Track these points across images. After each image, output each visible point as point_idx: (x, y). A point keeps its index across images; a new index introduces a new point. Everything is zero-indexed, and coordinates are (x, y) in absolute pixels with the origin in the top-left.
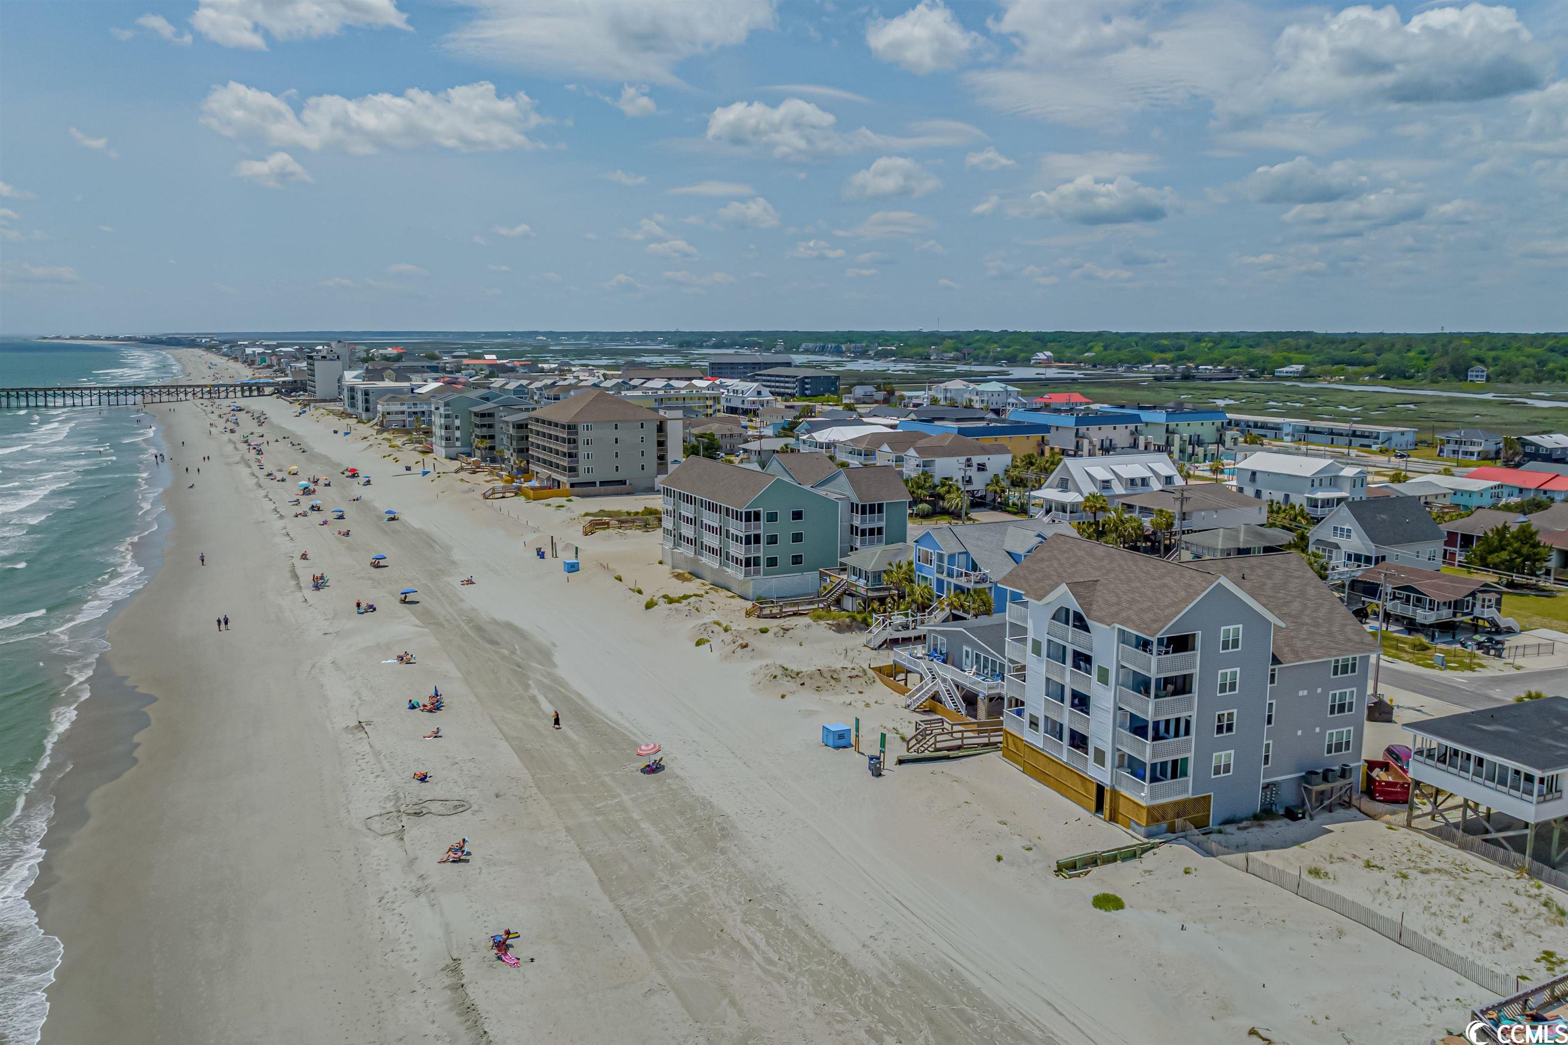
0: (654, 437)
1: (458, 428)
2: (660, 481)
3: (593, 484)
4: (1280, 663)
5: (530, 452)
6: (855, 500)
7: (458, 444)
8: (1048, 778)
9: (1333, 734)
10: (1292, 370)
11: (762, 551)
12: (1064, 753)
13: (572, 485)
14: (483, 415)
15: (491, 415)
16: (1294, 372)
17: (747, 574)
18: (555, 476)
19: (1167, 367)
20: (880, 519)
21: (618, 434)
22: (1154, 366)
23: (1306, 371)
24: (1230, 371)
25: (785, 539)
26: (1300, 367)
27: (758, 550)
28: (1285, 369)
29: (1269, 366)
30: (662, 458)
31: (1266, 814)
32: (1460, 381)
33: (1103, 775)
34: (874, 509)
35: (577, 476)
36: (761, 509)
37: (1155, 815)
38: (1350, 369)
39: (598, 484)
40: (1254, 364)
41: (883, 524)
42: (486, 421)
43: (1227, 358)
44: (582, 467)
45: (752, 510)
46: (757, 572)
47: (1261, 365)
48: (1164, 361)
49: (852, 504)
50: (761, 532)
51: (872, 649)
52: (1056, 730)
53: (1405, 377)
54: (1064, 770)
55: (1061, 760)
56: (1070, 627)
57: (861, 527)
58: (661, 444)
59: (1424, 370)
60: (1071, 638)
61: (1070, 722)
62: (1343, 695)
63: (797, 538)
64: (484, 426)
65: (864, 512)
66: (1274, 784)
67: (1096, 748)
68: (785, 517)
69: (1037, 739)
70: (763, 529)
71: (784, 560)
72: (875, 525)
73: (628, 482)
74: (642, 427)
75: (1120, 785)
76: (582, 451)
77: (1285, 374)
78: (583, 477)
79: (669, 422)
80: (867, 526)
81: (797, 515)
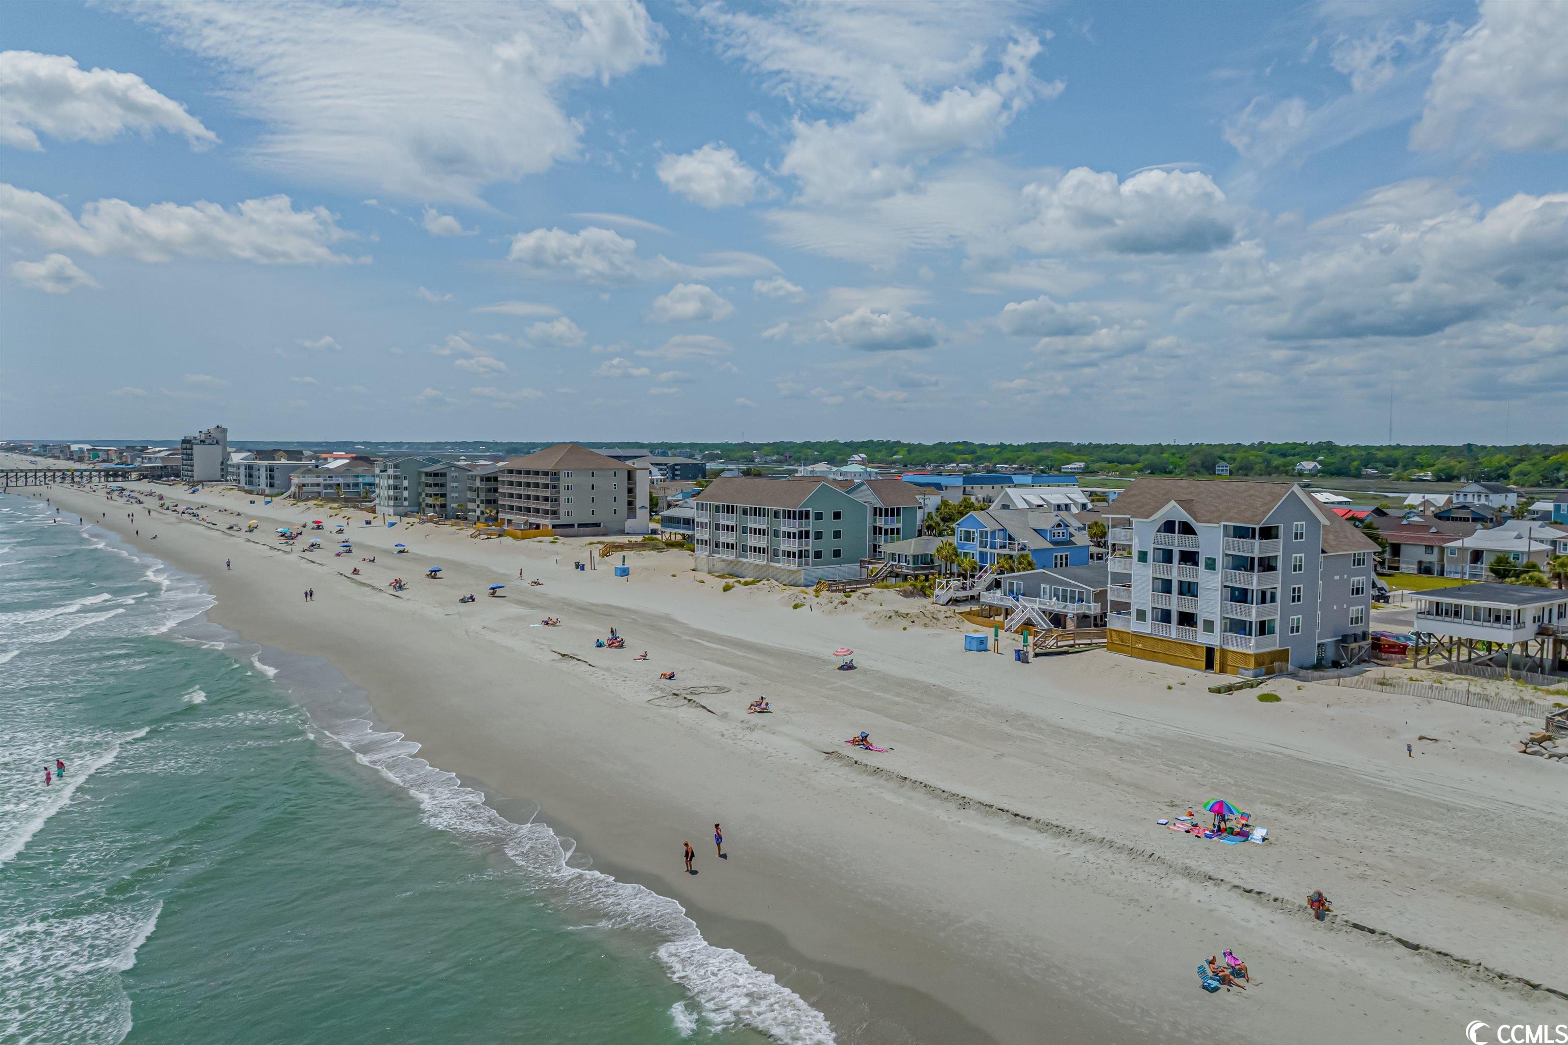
0: (625, 485)
1: (406, 489)
2: (630, 524)
3: (572, 526)
4: (1325, 552)
5: (500, 502)
6: (879, 504)
7: (406, 503)
8: (1157, 655)
9: (1354, 611)
10: (1075, 466)
11: (810, 545)
12: (1174, 631)
13: (554, 526)
14: (436, 475)
15: (444, 475)
16: (1077, 468)
17: (800, 565)
18: (533, 520)
19: (969, 466)
20: (898, 521)
21: (593, 481)
22: (958, 465)
23: (1087, 467)
24: (1023, 469)
25: (828, 535)
26: (1082, 464)
27: (807, 544)
28: (1069, 466)
29: (1056, 464)
30: (630, 503)
31: (1319, 666)
32: (1211, 474)
33: (1214, 639)
34: (893, 512)
35: (559, 518)
36: (810, 509)
37: (1260, 660)
38: (1122, 466)
39: (576, 526)
40: (1043, 462)
41: (900, 525)
42: (439, 480)
43: (1019, 458)
44: (562, 510)
45: (804, 509)
46: (807, 564)
47: (1049, 463)
48: (966, 462)
49: (875, 509)
50: (810, 528)
51: (942, 605)
52: (1166, 616)
53: (1166, 473)
54: (1173, 645)
55: (1170, 638)
56: (1176, 535)
57: (884, 528)
58: (630, 491)
59: (1180, 466)
60: (1177, 543)
61: (1179, 605)
62: (1359, 582)
63: (837, 534)
64: (436, 485)
65: (886, 515)
66: (1323, 644)
67: (1205, 621)
68: (828, 516)
69: (1147, 628)
70: (811, 526)
71: (827, 554)
72: (895, 526)
73: (602, 525)
74: (615, 476)
75: (1228, 644)
76: (563, 495)
77: (1069, 470)
78: (563, 520)
79: (638, 471)
80: (889, 527)
81: (837, 516)
